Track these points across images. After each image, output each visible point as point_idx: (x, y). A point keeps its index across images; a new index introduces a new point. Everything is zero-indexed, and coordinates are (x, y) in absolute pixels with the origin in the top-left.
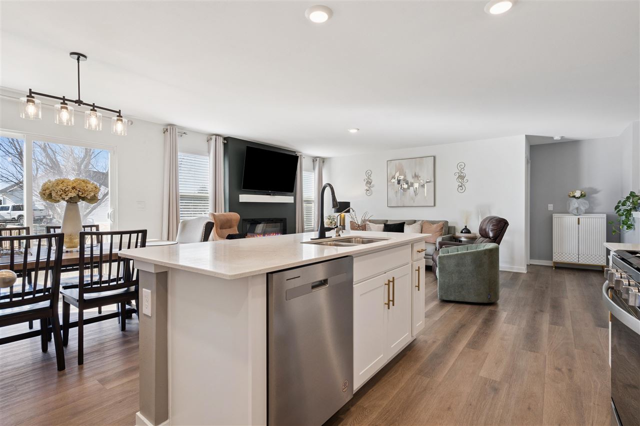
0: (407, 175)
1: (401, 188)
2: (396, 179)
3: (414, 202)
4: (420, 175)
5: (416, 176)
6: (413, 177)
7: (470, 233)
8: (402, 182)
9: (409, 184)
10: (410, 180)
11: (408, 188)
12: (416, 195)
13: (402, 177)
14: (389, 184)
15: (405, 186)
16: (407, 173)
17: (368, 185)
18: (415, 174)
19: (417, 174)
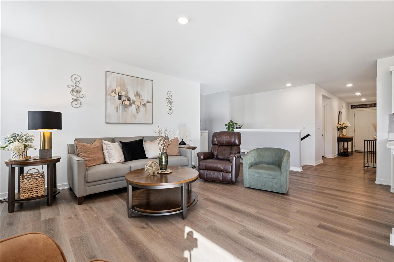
0: (129, 91)
1: (123, 104)
2: (117, 93)
3: (136, 119)
4: (141, 95)
5: (138, 95)
6: (135, 96)
7: (185, 144)
8: (123, 98)
9: (131, 101)
10: (132, 98)
11: (130, 105)
12: (137, 113)
13: (123, 93)
14: (108, 97)
15: (127, 103)
16: (129, 90)
17: (75, 94)
18: (137, 93)
19: (138, 93)
